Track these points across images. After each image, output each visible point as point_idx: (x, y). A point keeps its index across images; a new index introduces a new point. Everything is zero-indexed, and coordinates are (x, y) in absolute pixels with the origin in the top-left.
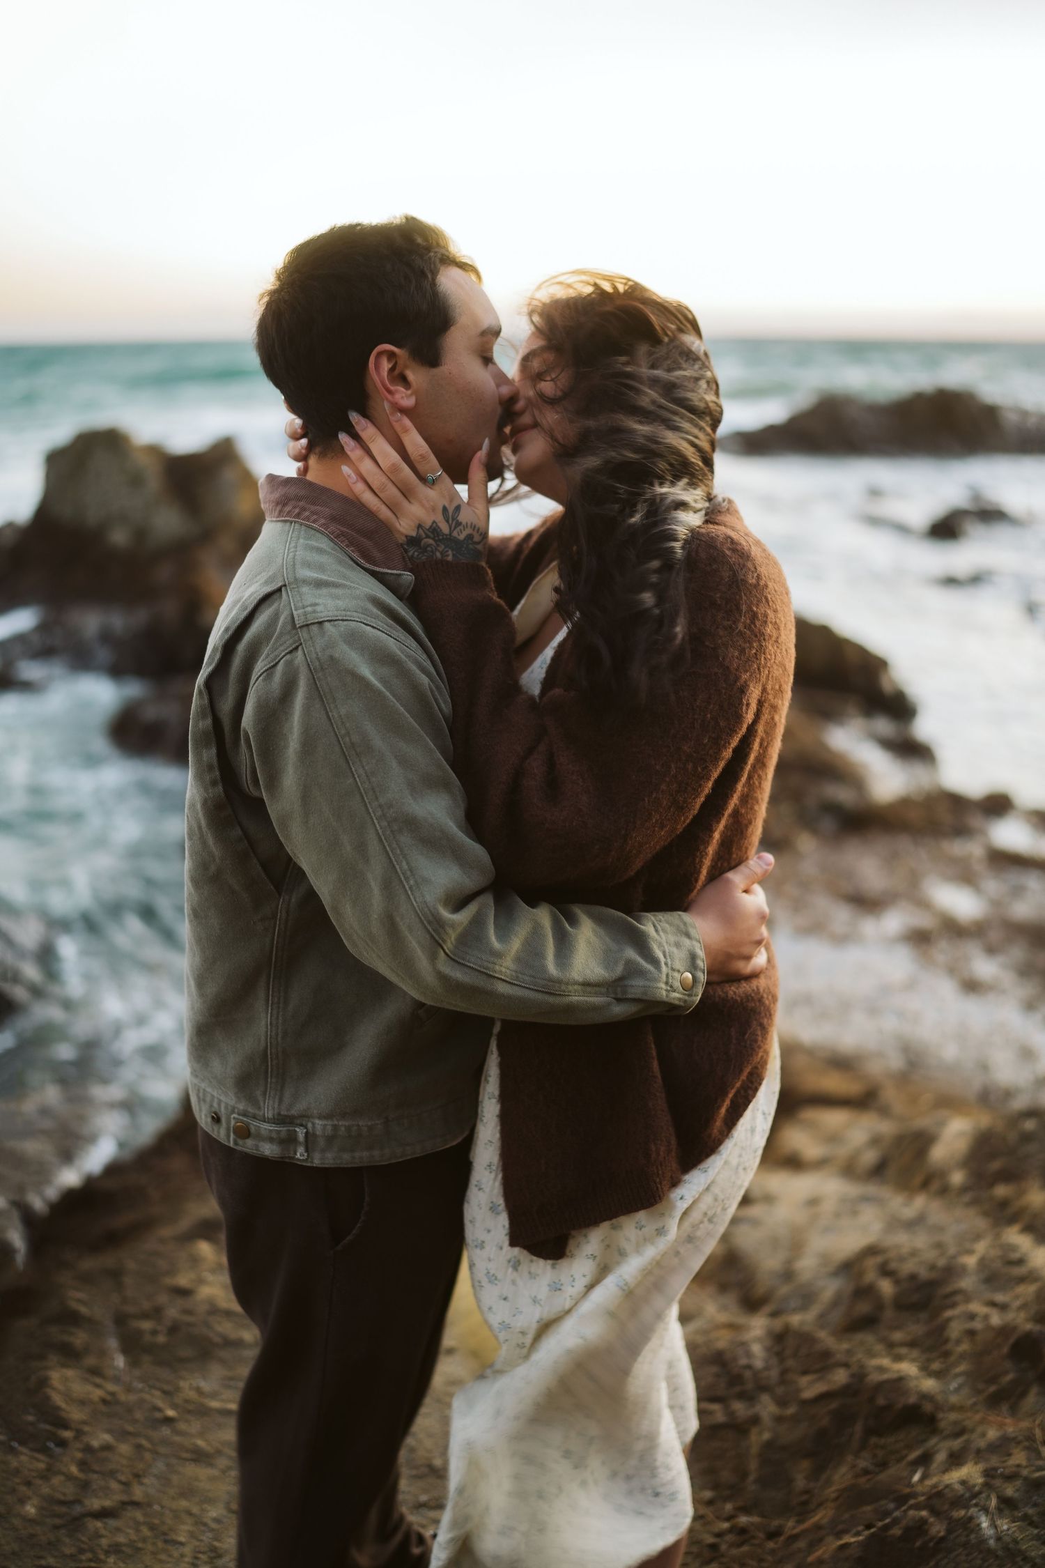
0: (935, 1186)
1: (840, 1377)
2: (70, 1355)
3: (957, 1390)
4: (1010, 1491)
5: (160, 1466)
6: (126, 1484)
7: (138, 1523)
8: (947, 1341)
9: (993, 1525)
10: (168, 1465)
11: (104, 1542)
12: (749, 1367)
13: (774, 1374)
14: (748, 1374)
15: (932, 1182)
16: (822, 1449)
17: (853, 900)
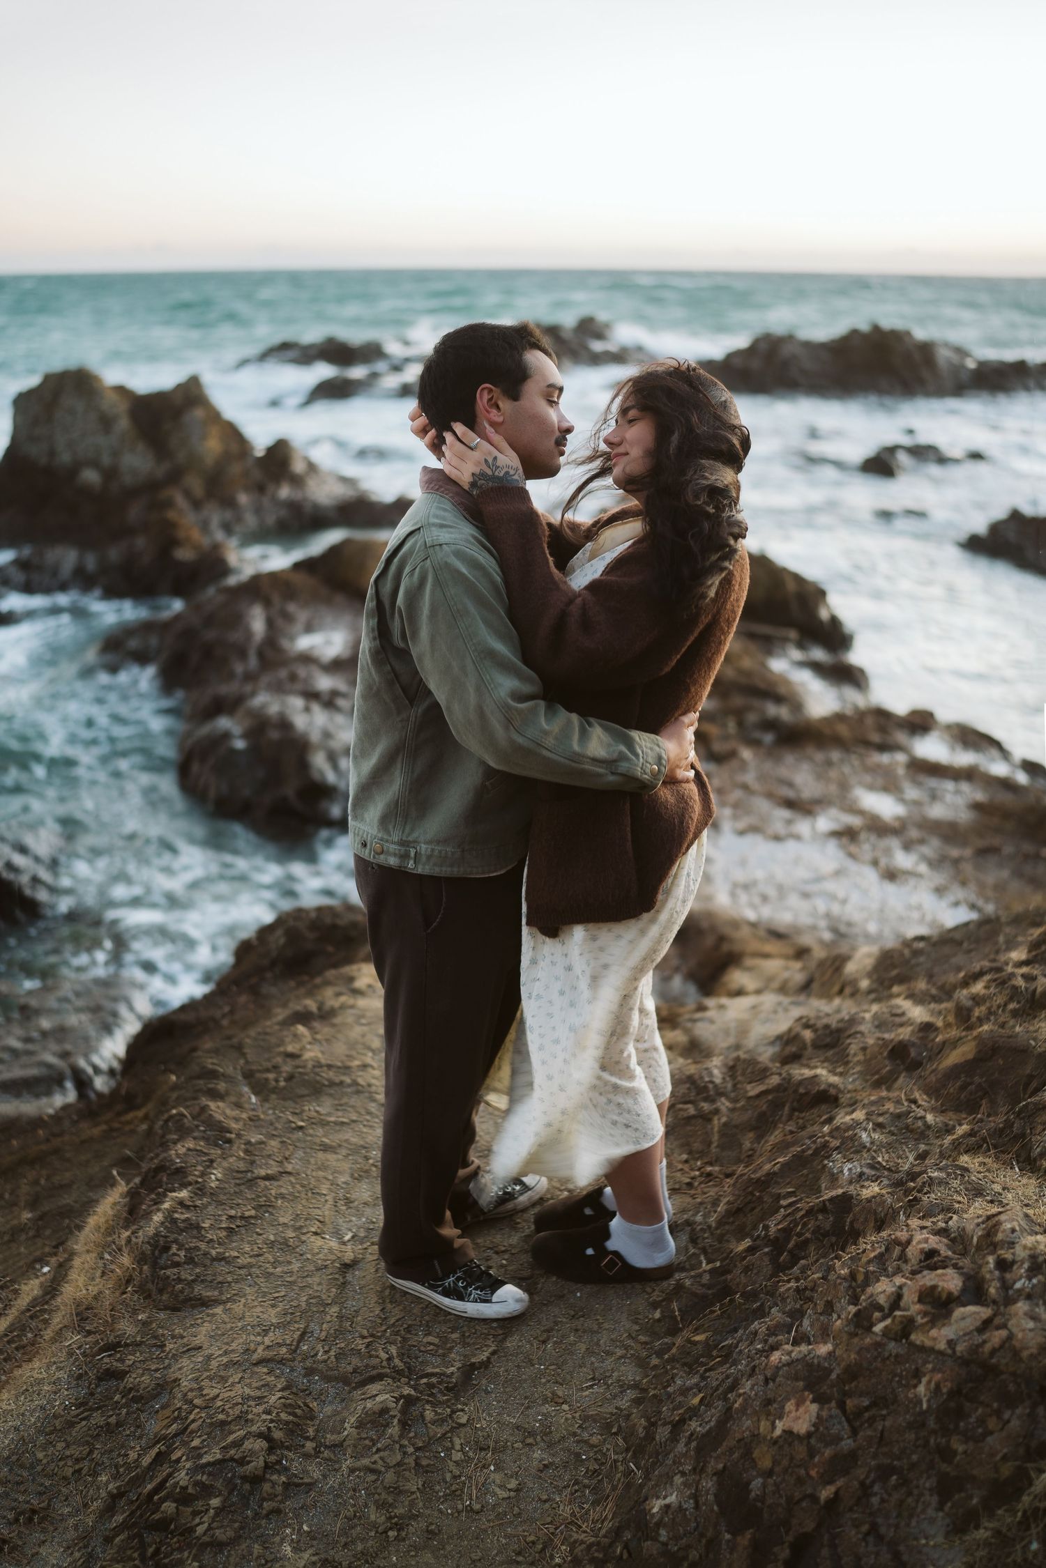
0: (848, 991)
1: (775, 1080)
2: (215, 1095)
3: (854, 1081)
4: (881, 1120)
5: (300, 1153)
6: (281, 1162)
7: (292, 1183)
8: (848, 1055)
9: (869, 1135)
10: (304, 1153)
11: (273, 1192)
12: (711, 1082)
13: (729, 1086)
14: (711, 1086)
15: (847, 988)
16: (762, 1125)
17: (790, 804)
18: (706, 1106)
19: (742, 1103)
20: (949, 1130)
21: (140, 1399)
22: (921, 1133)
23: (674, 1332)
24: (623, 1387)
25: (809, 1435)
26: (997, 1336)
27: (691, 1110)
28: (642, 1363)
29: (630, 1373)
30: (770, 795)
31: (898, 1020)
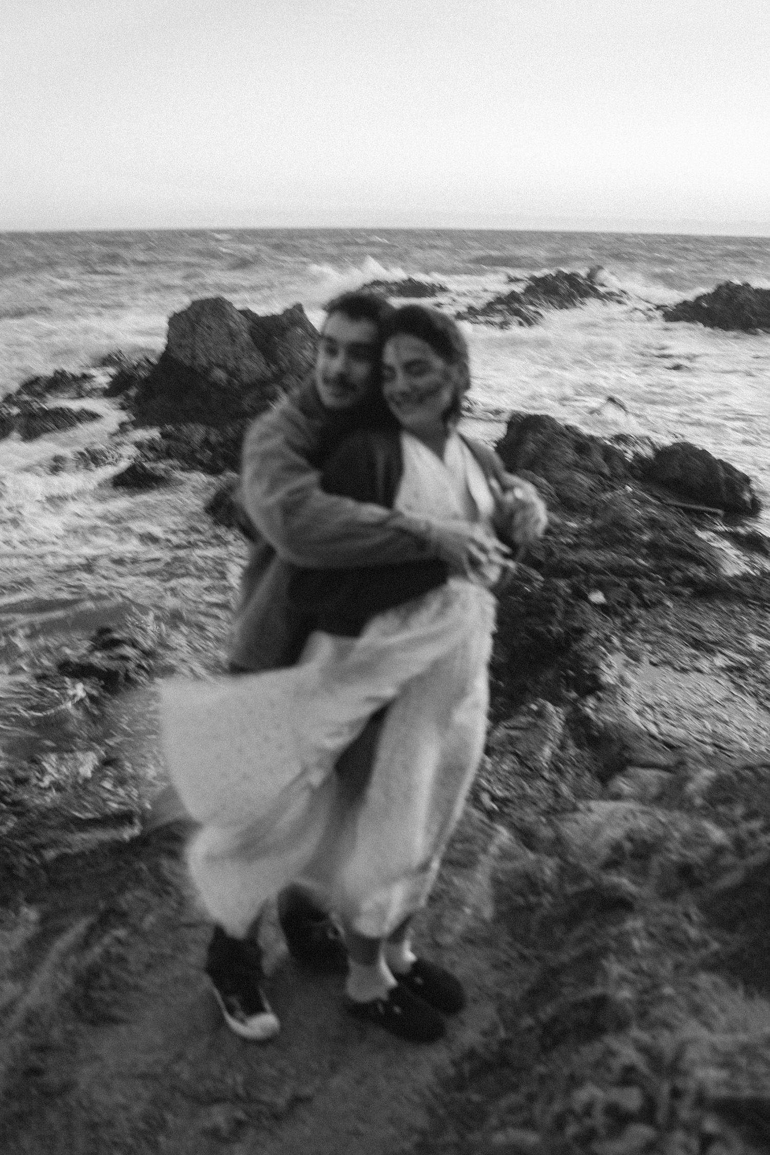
3: (648, 891)
4: (654, 930)
8: (649, 869)
9: (641, 943)
12: (542, 879)
13: (555, 884)
14: (540, 882)
15: (685, 805)
16: (572, 919)
17: (696, 644)
18: (533, 899)
19: (561, 899)
20: (705, 944)
21: (48, 1095)
22: (684, 946)
23: (461, 1087)
24: (412, 1129)
27: (520, 901)
28: (431, 1111)
29: (421, 1120)
30: (681, 636)
31: (700, 840)
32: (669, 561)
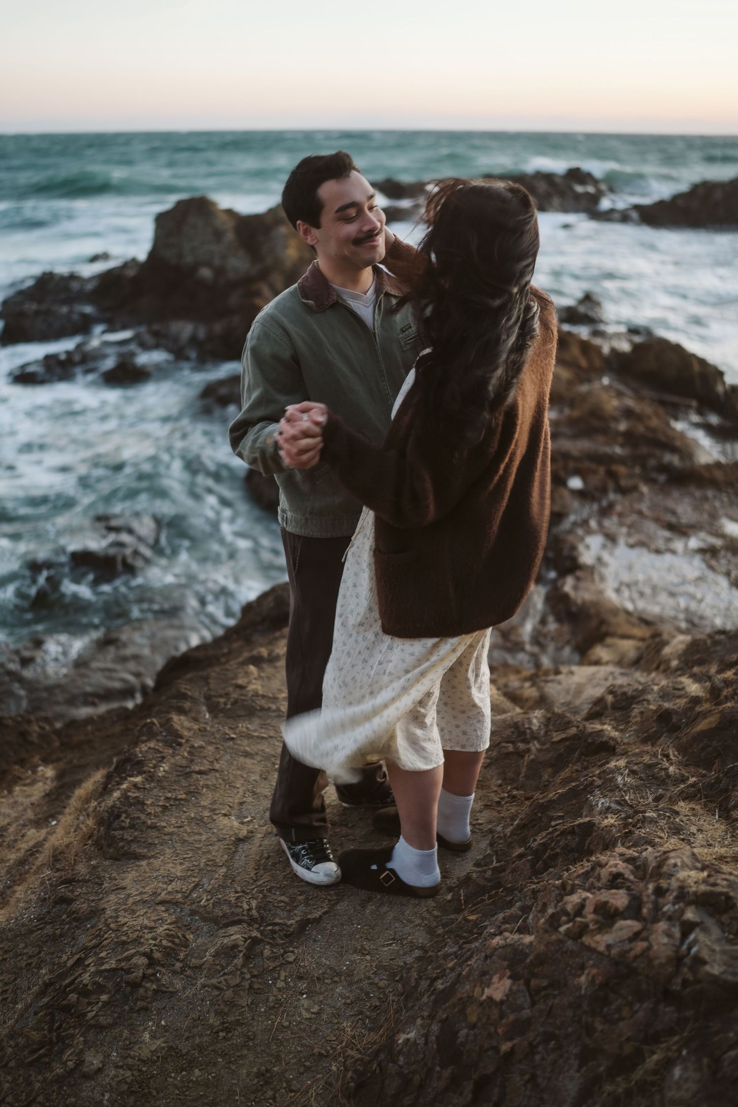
1: (573, 731)
2: (181, 711)
3: (630, 736)
4: (635, 768)
5: (228, 757)
6: (212, 762)
7: (216, 778)
8: (630, 717)
9: (624, 779)
10: (231, 757)
11: (201, 783)
12: (530, 728)
13: (542, 732)
14: (528, 731)
15: (662, 666)
16: (558, 764)
17: (671, 527)
18: (521, 746)
19: (547, 746)
20: (684, 780)
21: (79, 920)
22: (663, 781)
23: (458, 911)
24: (413, 947)
25: (502, 1002)
26: (641, 945)
27: (511, 748)
28: (431, 931)
29: (421, 937)
30: (657, 520)
31: (677, 693)
32: (644, 450)
